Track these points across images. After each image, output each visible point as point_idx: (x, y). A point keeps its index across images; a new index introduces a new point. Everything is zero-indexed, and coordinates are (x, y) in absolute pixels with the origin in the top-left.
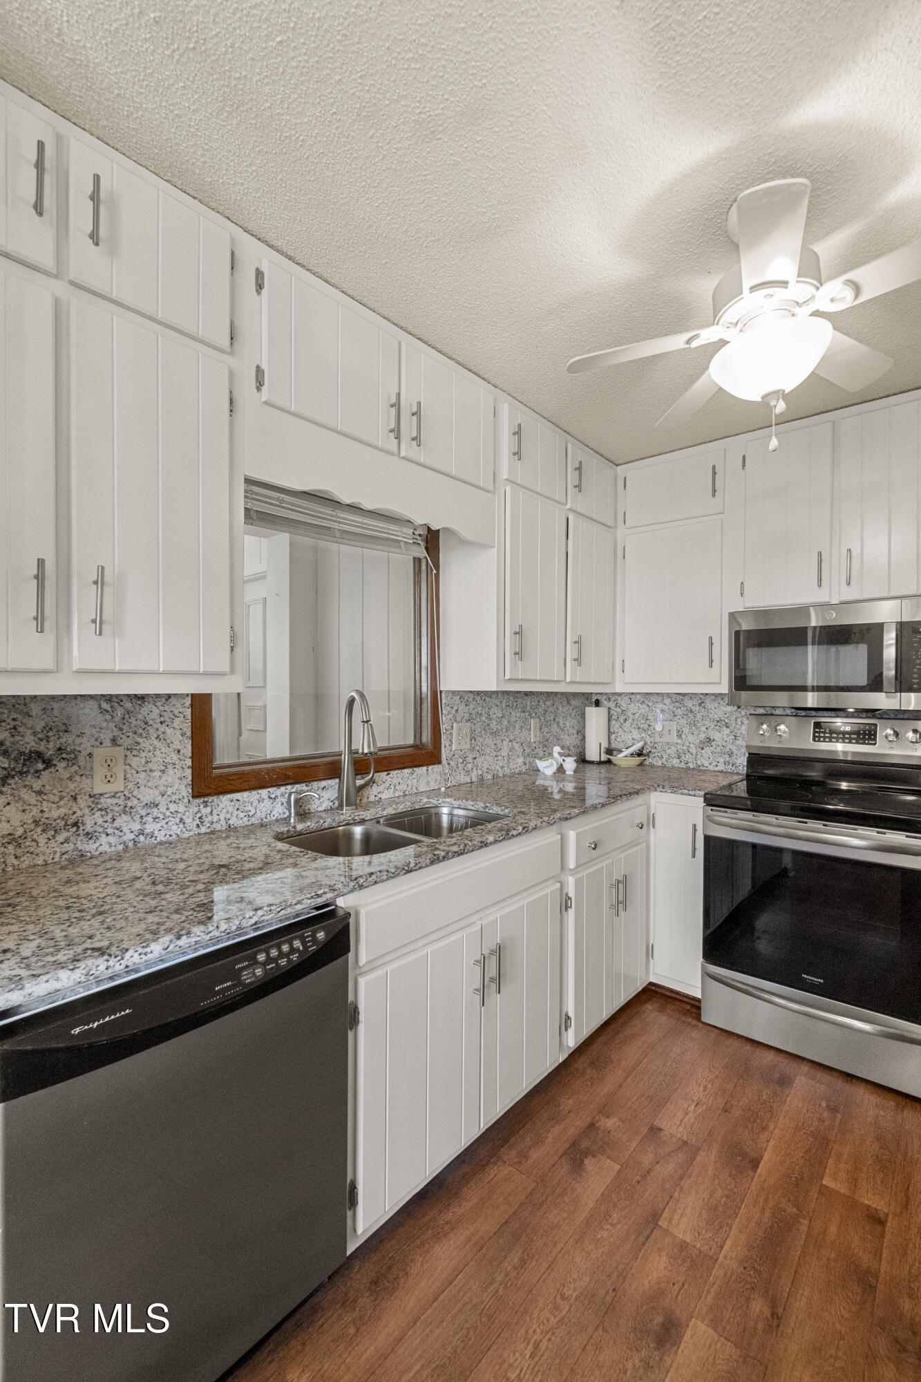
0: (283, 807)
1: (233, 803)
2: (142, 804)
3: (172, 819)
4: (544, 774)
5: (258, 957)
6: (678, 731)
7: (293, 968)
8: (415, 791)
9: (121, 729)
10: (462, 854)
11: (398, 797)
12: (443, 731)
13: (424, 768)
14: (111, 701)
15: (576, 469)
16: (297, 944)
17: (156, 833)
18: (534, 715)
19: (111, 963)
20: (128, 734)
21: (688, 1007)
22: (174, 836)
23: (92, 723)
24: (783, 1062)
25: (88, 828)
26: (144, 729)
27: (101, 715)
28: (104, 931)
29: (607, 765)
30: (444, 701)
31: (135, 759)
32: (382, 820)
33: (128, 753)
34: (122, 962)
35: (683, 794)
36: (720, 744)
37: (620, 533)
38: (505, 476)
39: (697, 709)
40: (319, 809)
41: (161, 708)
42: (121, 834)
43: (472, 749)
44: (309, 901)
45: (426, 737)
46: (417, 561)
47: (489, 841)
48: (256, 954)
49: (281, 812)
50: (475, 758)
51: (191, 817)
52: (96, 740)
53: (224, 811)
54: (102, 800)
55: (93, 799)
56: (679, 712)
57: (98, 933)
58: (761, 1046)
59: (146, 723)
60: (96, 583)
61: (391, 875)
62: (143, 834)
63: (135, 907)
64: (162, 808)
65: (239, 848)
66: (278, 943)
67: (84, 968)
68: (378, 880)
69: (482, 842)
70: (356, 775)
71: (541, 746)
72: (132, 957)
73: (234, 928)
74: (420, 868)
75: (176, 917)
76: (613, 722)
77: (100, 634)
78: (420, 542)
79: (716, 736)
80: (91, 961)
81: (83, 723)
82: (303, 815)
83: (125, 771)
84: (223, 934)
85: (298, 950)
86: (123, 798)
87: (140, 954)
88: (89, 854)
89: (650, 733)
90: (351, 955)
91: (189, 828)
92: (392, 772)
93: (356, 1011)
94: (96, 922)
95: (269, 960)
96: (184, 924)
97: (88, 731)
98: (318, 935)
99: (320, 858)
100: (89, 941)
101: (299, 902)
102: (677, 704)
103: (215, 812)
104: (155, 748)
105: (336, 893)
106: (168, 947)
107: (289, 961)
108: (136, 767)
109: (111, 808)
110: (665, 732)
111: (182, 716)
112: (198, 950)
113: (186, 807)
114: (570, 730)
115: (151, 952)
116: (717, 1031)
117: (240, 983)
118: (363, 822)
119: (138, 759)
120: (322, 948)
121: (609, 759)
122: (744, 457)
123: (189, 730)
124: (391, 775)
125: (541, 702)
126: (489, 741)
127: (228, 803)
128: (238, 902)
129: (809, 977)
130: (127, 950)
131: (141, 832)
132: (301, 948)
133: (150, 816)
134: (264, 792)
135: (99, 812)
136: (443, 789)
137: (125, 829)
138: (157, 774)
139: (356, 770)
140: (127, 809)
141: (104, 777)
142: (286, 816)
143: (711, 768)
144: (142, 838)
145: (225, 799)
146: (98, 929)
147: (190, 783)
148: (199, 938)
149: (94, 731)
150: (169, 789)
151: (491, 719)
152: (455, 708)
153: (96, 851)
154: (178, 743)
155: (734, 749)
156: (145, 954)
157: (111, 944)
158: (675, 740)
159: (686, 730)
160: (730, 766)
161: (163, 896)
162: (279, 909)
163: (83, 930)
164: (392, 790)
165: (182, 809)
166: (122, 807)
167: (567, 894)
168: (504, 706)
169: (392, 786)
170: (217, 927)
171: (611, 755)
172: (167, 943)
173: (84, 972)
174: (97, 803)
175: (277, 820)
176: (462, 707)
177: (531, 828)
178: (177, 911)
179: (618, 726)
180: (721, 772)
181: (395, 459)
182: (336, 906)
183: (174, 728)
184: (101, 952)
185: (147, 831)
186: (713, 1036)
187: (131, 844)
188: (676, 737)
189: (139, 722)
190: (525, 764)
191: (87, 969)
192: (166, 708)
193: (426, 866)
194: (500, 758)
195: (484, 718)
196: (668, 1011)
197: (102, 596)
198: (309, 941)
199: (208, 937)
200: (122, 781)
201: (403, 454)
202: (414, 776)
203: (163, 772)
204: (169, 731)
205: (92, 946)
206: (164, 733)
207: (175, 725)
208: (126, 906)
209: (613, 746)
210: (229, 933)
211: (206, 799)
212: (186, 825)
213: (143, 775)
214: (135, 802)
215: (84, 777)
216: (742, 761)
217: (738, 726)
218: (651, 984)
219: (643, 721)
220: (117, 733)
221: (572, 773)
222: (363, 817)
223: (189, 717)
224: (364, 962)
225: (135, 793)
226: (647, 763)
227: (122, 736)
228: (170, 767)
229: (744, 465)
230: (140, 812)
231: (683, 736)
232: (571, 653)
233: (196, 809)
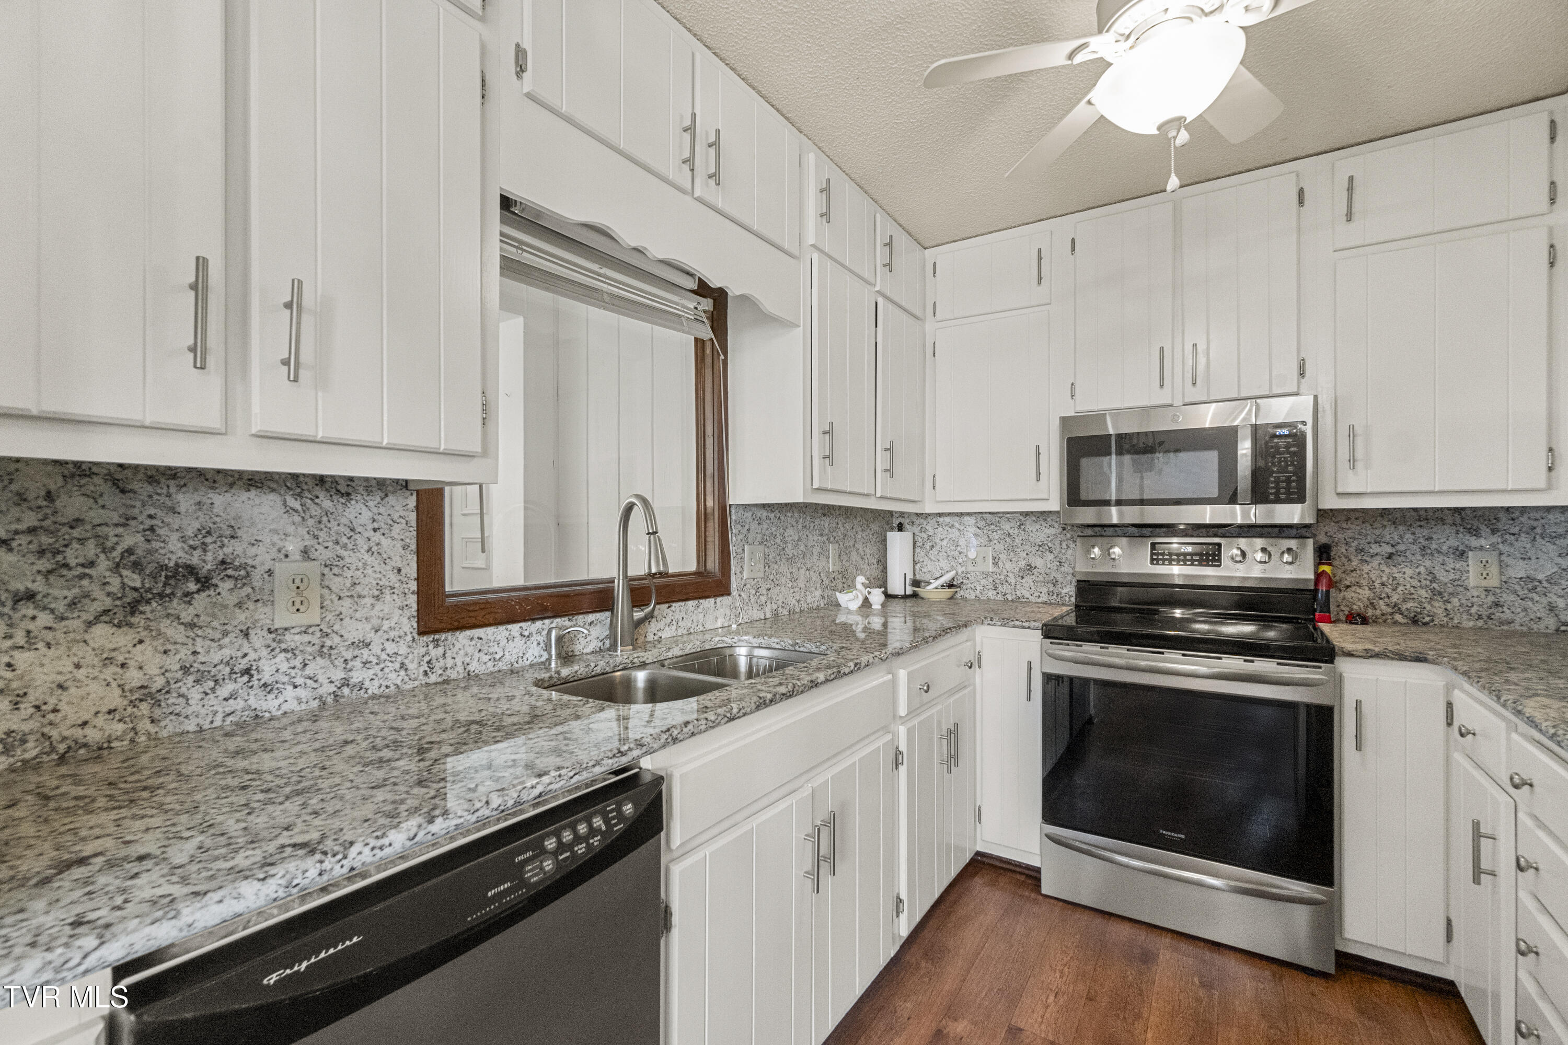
0: (539, 648)
1: (474, 642)
2: (347, 643)
3: (390, 664)
4: (847, 608)
5: (546, 843)
6: (994, 558)
7: (594, 857)
8: (702, 629)
9: (316, 537)
10: (791, 696)
11: (682, 636)
12: (733, 554)
13: (712, 600)
14: (302, 497)
15: (886, 245)
16: (598, 822)
17: (367, 684)
18: (832, 539)
19: (327, 865)
20: (326, 544)
21: (1023, 878)
22: (393, 688)
23: (273, 526)
24: (1142, 936)
25: (266, 677)
26: (349, 538)
27: (286, 516)
28: (308, 818)
29: (914, 600)
30: (733, 518)
31: (337, 579)
32: (666, 663)
33: (326, 571)
34: (344, 862)
35: (1014, 627)
36: (1042, 571)
37: (930, 326)
38: (811, 240)
39: (1016, 532)
40: (585, 651)
41: (375, 510)
42: (315, 685)
43: (766, 578)
44: (610, 761)
45: (713, 564)
46: (700, 343)
47: (819, 681)
48: (542, 839)
49: (537, 654)
50: (769, 589)
51: (416, 661)
52: (279, 551)
53: (462, 652)
54: (288, 637)
55: (273, 636)
56: (996, 536)
57: (300, 820)
58: (1113, 918)
59: (353, 530)
60: (288, 306)
61: (711, 724)
62: (348, 685)
63: (352, 781)
64: (376, 648)
65: (490, 699)
66: (571, 823)
67: (284, 876)
68: (696, 731)
69: (812, 681)
70: (634, 607)
71: (840, 577)
72: (360, 853)
73: (510, 803)
74: (745, 715)
75: (416, 790)
76: (918, 550)
77: (296, 381)
78: (705, 320)
79: (1038, 562)
80: (293, 864)
81: (260, 526)
82: (567, 658)
83: (322, 596)
84: (495, 813)
85: (598, 831)
86: (318, 634)
87: (373, 849)
88: (267, 715)
89: (960, 561)
90: (663, 834)
91: (413, 677)
92: (674, 605)
93: (667, 912)
94: (292, 806)
95: (561, 847)
96: (437, 801)
97: (267, 538)
98: (625, 808)
99: (609, 706)
100: (285, 833)
101: (597, 763)
102: (993, 527)
103: (449, 654)
104: (365, 564)
105: (644, 750)
106: (415, 835)
107: (589, 846)
108: (337, 591)
109: (301, 648)
110: (979, 560)
111: (404, 521)
112: (456, 840)
113: (409, 647)
114: (870, 558)
115: (390, 845)
116: (1061, 904)
117: (523, 883)
118: (643, 665)
119: (340, 579)
120: (630, 825)
121: (914, 591)
122: (1073, 241)
123: (414, 541)
124: (673, 608)
125: (840, 523)
126: (784, 568)
127: (467, 642)
128: (510, 767)
129: (1169, 833)
130: (352, 843)
131: (346, 683)
132: (604, 828)
133: (358, 659)
134: (515, 628)
135: (283, 654)
136: (734, 626)
137: (322, 679)
138: (368, 601)
139: (633, 601)
140: (325, 650)
141: (290, 603)
142: (543, 659)
143: (1033, 599)
144: (346, 691)
145: (462, 638)
146: (299, 816)
147: (415, 614)
148: (462, 820)
149: (276, 538)
150: (385, 622)
151: (786, 543)
152: (747, 527)
153: (279, 709)
154: (398, 558)
155: (1059, 577)
156: (381, 848)
157: (323, 837)
158: (991, 568)
159: (1003, 557)
160: (1055, 597)
161: (393, 764)
162: (572, 774)
163: (274, 818)
164: (674, 628)
165: (403, 650)
166: (317, 647)
167: (897, 748)
168: (800, 527)
169: (674, 623)
170: (487, 803)
171: (919, 587)
172: (414, 830)
173: (283, 882)
174: (280, 642)
175: (531, 666)
176: (754, 526)
177: (863, 664)
178: (420, 783)
179: (923, 554)
180: (1045, 603)
181: (688, 198)
182: (641, 769)
183: (393, 538)
184: (309, 848)
185: (354, 680)
186: (1057, 910)
187: (330, 700)
188: (991, 564)
189: (342, 528)
190: (823, 598)
191: (288, 876)
192: (382, 510)
193: (751, 712)
194: (796, 589)
195: (778, 541)
196: (1002, 884)
197: (299, 323)
198: (613, 818)
199: (474, 818)
200: (318, 610)
201: (696, 195)
202: (700, 610)
203: (377, 598)
204: (385, 542)
205: (292, 842)
206: (378, 544)
207: (394, 534)
208: (337, 780)
209: (918, 577)
210: (503, 811)
211: (437, 637)
212: (409, 672)
213: (347, 602)
214: (337, 639)
215: (259, 605)
216: (1069, 591)
217: (1063, 551)
218: (978, 853)
219: (953, 548)
220: (309, 542)
221: (880, 607)
222: (644, 659)
223: (414, 524)
224: (678, 843)
225: (336, 628)
226: (958, 596)
227: (317, 547)
228: (387, 591)
229: (1073, 249)
230: (344, 653)
231: (1000, 564)
232: (882, 461)
233: (423, 650)
